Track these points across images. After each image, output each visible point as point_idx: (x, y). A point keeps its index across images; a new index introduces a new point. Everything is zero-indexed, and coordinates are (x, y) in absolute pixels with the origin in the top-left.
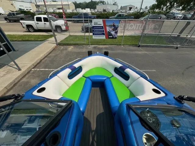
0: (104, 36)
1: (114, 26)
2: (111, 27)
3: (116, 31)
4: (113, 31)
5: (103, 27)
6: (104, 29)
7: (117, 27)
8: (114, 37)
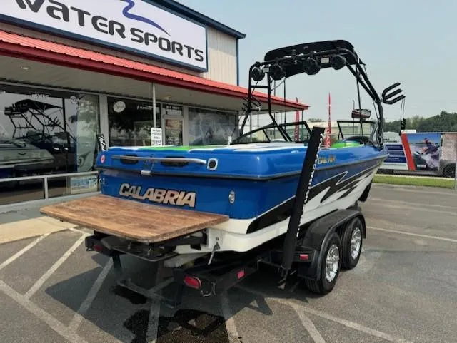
0: (406, 164)
1: (428, 144)
2: (421, 146)
3: (435, 154)
4: (427, 153)
5: (401, 146)
6: (404, 150)
7: (435, 146)
8: (432, 167)
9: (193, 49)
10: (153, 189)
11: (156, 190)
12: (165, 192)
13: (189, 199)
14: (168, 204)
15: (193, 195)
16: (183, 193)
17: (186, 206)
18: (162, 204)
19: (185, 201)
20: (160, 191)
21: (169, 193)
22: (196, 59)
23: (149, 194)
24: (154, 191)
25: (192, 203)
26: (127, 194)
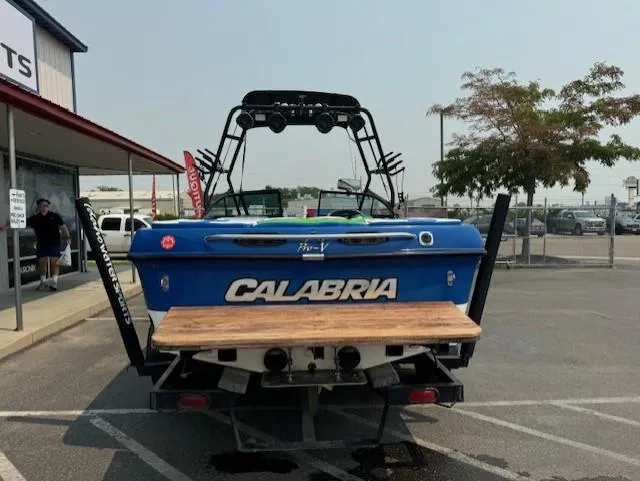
9: (15, 53)
10: (317, 282)
11: (325, 282)
12: (343, 283)
13: (387, 289)
14: (350, 300)
15: (393, 282)
16: (376, 282)
17: (382, 299)
18: (337, 301)
19: (381, 292)
20: (332, 282)
21: (352, 283)
22: (21, 72)
23: (309, 290)
24: (320, 285)
25: (391, 294)
26: (248, 297)
